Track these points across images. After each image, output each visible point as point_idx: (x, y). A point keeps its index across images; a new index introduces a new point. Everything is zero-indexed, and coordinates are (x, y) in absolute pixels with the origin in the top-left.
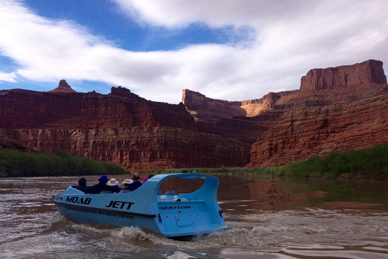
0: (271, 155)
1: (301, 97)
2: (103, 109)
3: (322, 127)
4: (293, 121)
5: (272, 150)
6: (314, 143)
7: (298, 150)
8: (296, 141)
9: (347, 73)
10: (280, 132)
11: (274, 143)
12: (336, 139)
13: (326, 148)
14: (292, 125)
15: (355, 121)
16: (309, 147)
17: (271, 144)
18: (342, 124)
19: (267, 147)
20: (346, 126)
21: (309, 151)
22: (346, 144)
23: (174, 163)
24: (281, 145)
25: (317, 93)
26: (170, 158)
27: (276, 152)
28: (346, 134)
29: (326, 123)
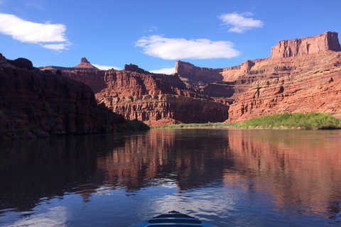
0: (243, 113)
1: (271, 63)
2: (120, 82)
3: (279, 92)
4: (259, 88)
5: (243, 110)
6: (273, 103)
7: (262, 109)
8: (261, 102)
9: (309, 43)
10: (250, 97)
11: (245, 105)
12: (288, 100)
13: (281, 107)
14: (258, 91)
15: (302, 88)
16: (270, 107)
17: (243, 105)
18: (293, 90)
19: (241, 107)
20: (296, 91)
21: (270, 109)
22: (295, 104)
23: (174, 120)
24: (250, 106)
25: (284, 60)
26: (170, 117)
27: (247, 111)
28: (296, 97)
29: (282, 89)
